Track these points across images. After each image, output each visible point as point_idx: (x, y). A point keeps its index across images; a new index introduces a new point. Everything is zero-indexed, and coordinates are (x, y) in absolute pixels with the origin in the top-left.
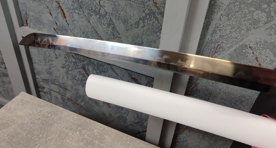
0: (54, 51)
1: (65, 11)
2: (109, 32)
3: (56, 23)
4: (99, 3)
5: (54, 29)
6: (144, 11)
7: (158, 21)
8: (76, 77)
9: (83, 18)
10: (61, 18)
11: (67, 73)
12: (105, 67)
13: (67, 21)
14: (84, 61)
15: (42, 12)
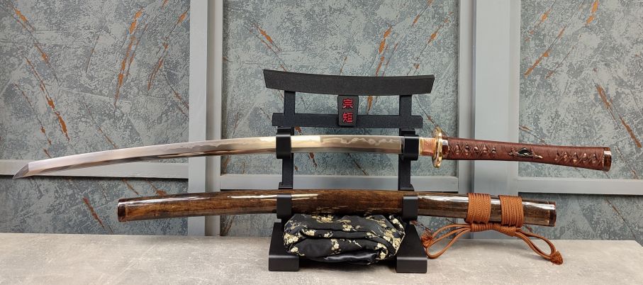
0: (38, 187)
1: (66, 122)
2: (127, 136)
3: (50, 142)
4: (115, 104)
5: (45, 151)
6: (166, 104)
7: (182, 111)
8: (71, 221)
9: (91, 126)
10: (58, 133)
11: (54, 219)
12: (120, 187)
13: (67, 135)
14: (87, 188)
15: (29, 131)
